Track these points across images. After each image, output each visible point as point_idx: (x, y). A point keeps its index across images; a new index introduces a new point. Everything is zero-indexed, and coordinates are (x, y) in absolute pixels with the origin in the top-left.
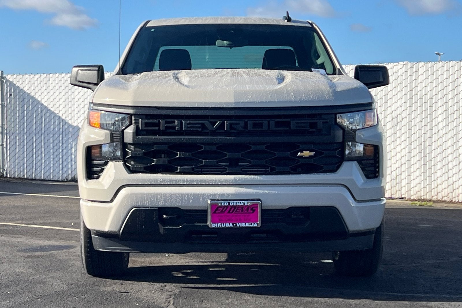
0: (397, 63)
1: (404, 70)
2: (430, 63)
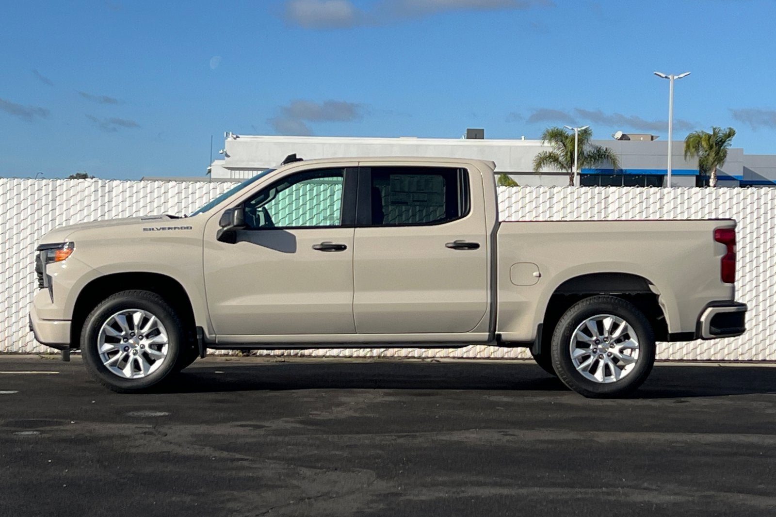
0: (83, 180)
1: (93, 189)
2: (129, 182)
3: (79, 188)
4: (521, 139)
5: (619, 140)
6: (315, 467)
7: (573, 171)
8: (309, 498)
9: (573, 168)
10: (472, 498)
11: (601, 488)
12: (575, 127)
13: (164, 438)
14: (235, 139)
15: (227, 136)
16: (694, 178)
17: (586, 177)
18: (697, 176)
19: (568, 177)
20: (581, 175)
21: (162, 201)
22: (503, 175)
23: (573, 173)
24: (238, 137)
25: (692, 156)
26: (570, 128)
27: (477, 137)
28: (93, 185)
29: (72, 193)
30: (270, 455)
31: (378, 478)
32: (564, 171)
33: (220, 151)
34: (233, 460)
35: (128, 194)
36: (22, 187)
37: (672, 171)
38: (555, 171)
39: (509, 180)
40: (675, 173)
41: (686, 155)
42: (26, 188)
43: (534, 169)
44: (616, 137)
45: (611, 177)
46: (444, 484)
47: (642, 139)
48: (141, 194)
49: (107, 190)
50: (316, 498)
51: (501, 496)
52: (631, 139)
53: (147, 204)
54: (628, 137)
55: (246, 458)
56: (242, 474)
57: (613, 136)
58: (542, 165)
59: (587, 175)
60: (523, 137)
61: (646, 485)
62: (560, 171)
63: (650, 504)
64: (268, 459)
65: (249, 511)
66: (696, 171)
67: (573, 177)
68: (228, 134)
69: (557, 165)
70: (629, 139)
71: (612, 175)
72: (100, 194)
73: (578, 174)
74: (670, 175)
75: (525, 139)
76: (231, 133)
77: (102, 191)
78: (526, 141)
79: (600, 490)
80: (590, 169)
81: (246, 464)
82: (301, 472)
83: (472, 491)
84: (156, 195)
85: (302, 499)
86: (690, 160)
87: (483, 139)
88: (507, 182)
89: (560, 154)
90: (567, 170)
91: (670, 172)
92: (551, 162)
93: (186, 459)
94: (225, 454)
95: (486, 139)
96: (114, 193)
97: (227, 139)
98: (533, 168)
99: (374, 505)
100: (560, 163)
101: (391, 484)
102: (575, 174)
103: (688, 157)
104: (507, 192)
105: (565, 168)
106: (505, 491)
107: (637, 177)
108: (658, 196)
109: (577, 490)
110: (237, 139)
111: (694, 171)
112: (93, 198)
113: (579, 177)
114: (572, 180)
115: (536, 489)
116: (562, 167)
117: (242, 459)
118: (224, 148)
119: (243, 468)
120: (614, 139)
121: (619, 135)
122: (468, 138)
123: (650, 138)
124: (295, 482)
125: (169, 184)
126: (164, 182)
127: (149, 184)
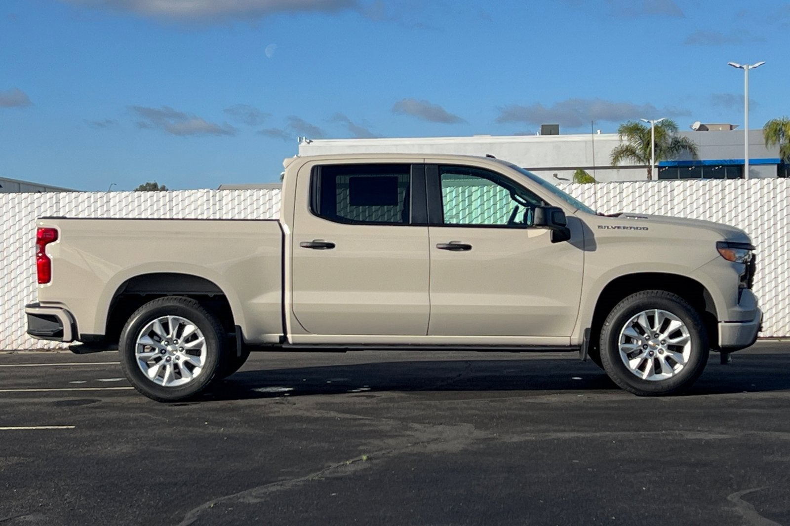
3: (192, 198)
4: (597, 133)
5: (697, 130)
6: (424, 423)
7: (651, 164)
8: (423, 442)
9: (651, 161)
10: (554, 439)
11: (662, 431)
12: (651, 120)
13: (294, 406)
14: (309, 143)
15: (300, 141)
16: (775, 167)
17: (664, 169)
18: (778, 165)
19: (646, 170)
20: (659, 167)
21: (267, 208)
22: (579, 171)
23: (651, 167)
24: (311, 141)
25: (774, 144)
26: (646, 121)
27: (552, 133)
28: (205, 195)
29: (187, 202)
30: (385, 416)
31: (476, 429)
32: (642, 164)
33: (294, 156)
34: (355, 419)
35: (236, 202)
36: (142, 199)
37: (750, 161)
38: (633, 165)
39: (585, 175)
40: (752, 163)
41: (767, 143)
42: (145, 199)
43: (612, 163)
44: (694, 128)
45: (690, 169)
46: (531, 432)
47: (721, 129)
48: (249, 202)
49: (217, 199)
50: (428, 442)
51: (578, 438)
52: (709, 130)
53: (254, 210)
54: (706, 127)
55: (365, 418)
56: (365, 429)
57: (691, 127)
58: (620, 158)
59: (665, 167)
60: (599, 131)
61: (699, 428)
62: (638, 165)
63: (701, 440)
64: (384, 418)
65: (376, 451)
66: (778, 159)
67: (651, 170)
68: (301, 139)
69: (634, 159)
70: (708, 130)
71: (691, 167)
72: (211, 202)
73: (656, 167)
74: (748, 164)
75: (601, 133)
76: (304, 138)
77: (213, 200)
78: (602, 135)
79: (660, 433)
80: (667, 162)
81: (367, 422)
82: (413, 426)
83: (553, 435)
84: (261, 202)
85: (418, 443)
86: (771, 148)
87: (558, 134)
88: (584, 177)
89: (637, 148)
90: (644, 163)
91: (748, 162)
92: (628, 156)
93: (316, 420)
94: (348, 416)
95: (562, 134)
96: (224, 202)
97: (300, 144)
98: (610, 162)
99: (476, 446)
100: (638, 156)
101: (488, 432)
102: (653, 167)
103: (769, 146)
104: (580, 189)
105: (643, 161)
106: (582, 435)
107: (717, 168)
108: (720, 188)
109: (641, 433)
110: (311, 143)
111: (774, 160)
112: (205, 207)
113: (657, 169)
114: (650, 172)
115: (608, 433)
116: (639, 159)
117: (363, 419)
118: (298, 154)
119: (365, 425)
120: (691, 130)
121: (697, 125)
122: (542, 134)
123: (729, 127)
124: (409, 433)
125: (273, 191)
126: (268, 190)
127: (255, 192)
